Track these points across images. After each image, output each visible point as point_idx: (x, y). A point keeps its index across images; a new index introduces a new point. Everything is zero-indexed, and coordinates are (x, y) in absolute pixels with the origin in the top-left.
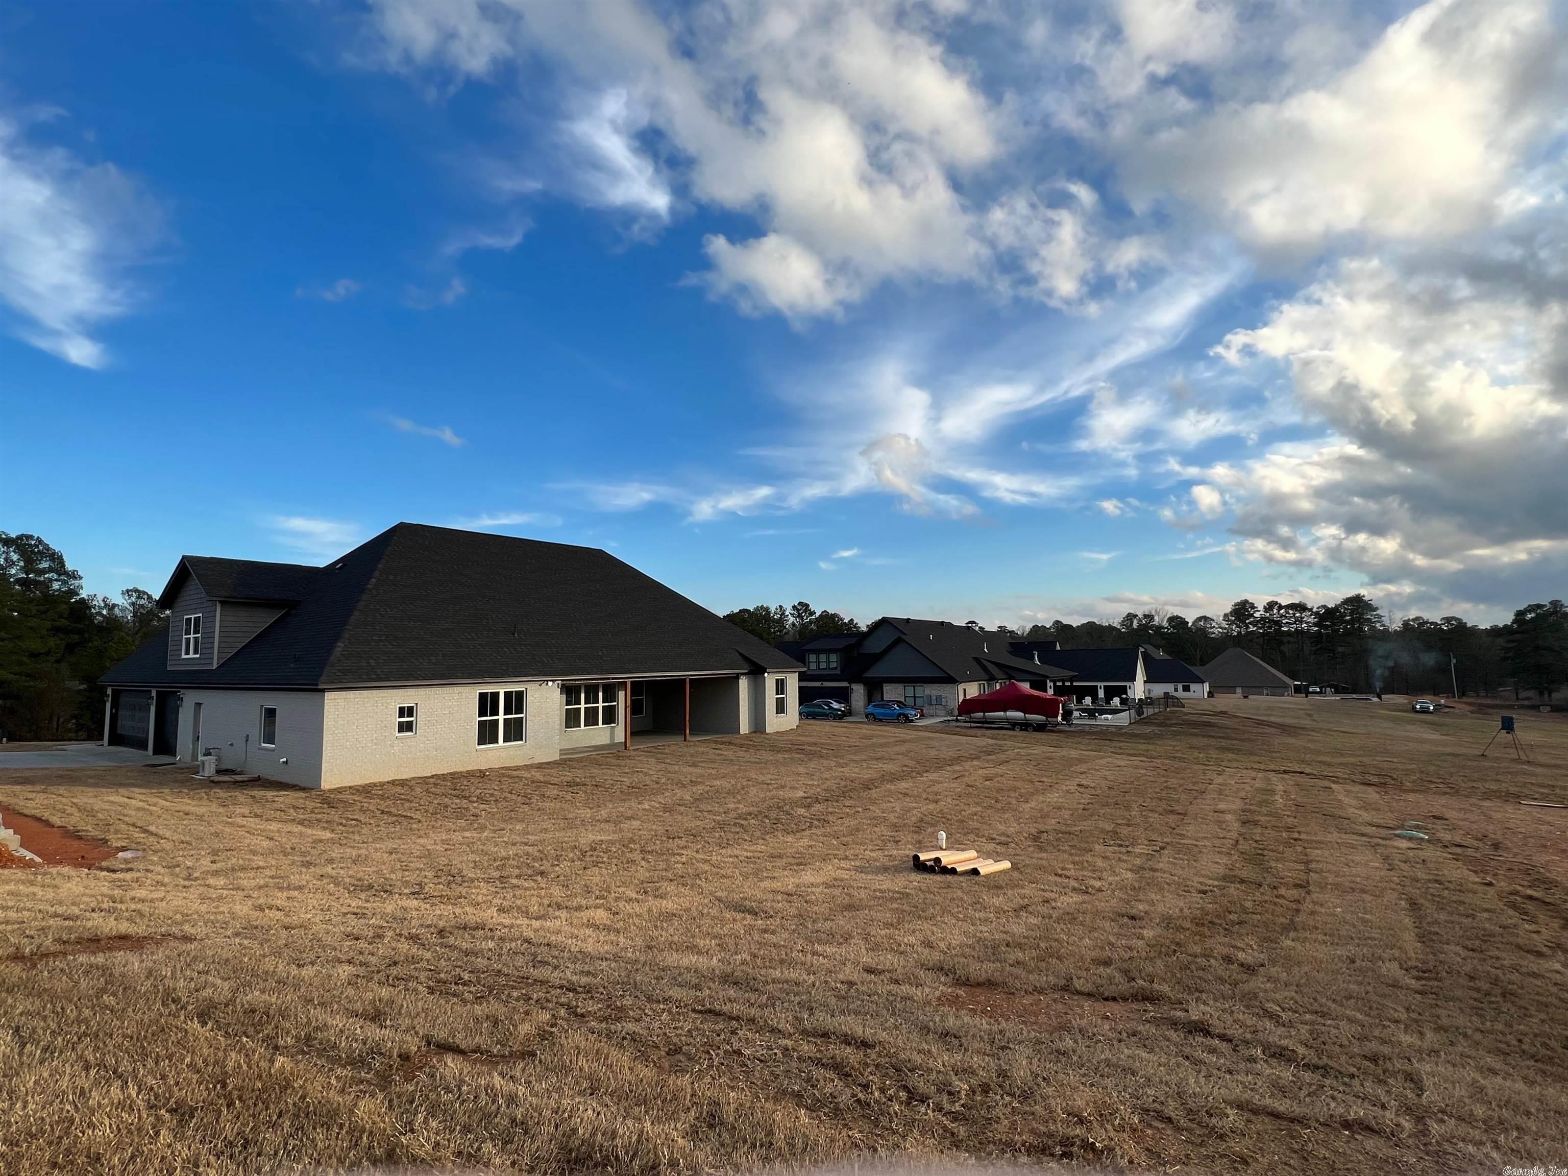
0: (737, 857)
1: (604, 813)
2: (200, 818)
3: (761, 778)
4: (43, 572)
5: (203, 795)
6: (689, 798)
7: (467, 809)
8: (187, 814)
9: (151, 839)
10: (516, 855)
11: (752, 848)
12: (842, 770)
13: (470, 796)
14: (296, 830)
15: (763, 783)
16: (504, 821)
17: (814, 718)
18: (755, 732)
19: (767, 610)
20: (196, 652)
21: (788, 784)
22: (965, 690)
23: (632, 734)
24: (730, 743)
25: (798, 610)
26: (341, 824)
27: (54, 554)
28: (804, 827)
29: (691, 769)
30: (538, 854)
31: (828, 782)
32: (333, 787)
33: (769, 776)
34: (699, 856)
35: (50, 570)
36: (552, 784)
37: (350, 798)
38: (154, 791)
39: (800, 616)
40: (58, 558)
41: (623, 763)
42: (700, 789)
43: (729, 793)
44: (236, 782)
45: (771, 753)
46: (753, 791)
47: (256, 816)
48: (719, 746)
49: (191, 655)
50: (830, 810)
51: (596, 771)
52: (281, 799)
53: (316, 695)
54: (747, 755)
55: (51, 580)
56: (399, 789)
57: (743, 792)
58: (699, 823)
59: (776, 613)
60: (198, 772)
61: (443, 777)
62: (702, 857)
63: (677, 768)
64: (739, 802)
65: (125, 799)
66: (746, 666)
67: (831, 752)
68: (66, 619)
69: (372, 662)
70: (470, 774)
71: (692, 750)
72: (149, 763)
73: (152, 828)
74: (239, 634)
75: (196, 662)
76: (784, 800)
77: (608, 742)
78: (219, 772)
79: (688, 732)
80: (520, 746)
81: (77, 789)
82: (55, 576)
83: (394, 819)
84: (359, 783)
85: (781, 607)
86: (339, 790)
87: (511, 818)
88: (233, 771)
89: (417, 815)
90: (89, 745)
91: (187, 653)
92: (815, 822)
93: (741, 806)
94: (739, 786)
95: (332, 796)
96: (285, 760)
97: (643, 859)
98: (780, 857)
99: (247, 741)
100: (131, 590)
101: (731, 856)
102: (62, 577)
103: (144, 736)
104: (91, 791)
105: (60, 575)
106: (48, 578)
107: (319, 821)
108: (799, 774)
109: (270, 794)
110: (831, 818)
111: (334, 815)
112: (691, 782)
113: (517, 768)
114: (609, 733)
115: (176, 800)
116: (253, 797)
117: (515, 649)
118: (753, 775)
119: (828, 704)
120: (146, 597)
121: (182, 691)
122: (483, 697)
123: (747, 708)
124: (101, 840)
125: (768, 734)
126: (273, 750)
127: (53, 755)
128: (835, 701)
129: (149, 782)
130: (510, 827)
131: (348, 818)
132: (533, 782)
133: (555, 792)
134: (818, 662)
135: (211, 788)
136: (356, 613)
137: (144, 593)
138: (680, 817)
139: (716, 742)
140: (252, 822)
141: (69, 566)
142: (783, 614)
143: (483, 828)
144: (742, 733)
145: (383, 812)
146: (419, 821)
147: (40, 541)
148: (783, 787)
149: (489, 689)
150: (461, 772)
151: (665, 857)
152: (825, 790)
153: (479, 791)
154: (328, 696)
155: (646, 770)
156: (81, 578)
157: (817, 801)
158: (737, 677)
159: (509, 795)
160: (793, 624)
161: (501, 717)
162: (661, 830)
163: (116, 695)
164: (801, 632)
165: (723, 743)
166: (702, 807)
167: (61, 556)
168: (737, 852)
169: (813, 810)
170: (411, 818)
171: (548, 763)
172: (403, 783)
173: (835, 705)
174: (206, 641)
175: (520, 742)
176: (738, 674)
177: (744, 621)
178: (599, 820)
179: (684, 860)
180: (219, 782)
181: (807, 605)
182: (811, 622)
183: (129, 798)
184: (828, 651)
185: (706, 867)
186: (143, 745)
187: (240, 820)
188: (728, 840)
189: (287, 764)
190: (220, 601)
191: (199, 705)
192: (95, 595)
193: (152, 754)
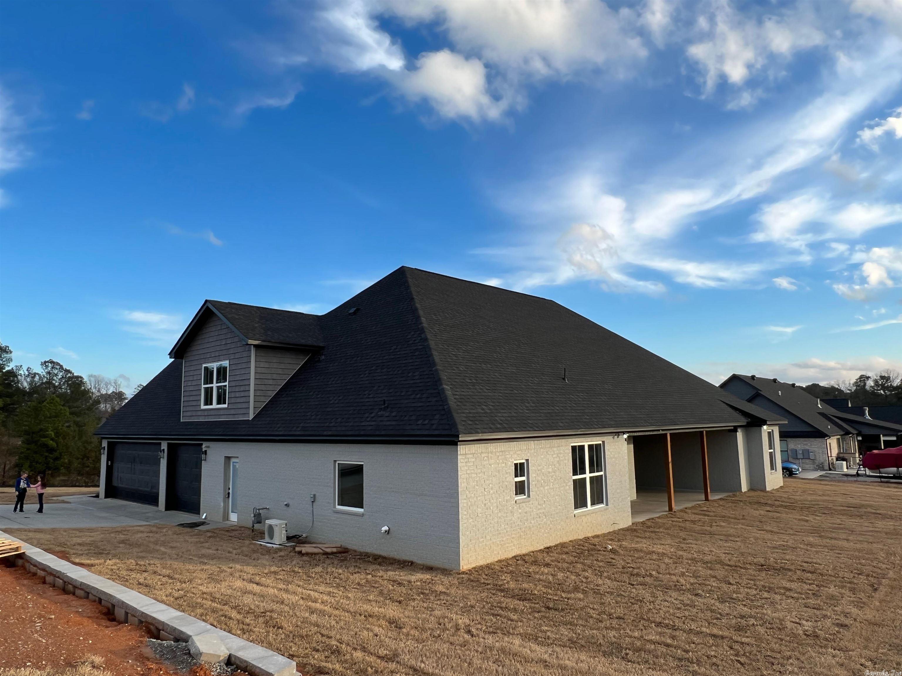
18: (751, 490)
20: (222, 403)
22: (830, 443)
32: (470, 566)
44: (326, 554)
49: (216, 406)
60: (261, 538)
66: (742, 418)
72: (178, 521)
74: (271, 382)
75: (222, 412)
79: (709, 490)
80: (600, 510)
84: (492, 561)
88: (300, 537)
90: (83, 497)
96: (386, 528)
99: (313, 502)
100: (48, 362)
103: (154, 490)
117: (578, 396)
120: (58, 367)
121: (205, 443)
122: (573, 451)
123: (744, 463)
126: (363, 515)
137: (58, 364)
144: (743, 490)
149: (577, 442)
154: (462, 449)
158: (734, 430)
161: (588, 475)
163: (112, 447)
174: (234, 389)
175: (601, 506)
176: (736, 427)
186: (153, 500)
189: (388, 533)
190: (255, 346)
191: (228, 459)
192: (21, 366)
193: (164, 510)
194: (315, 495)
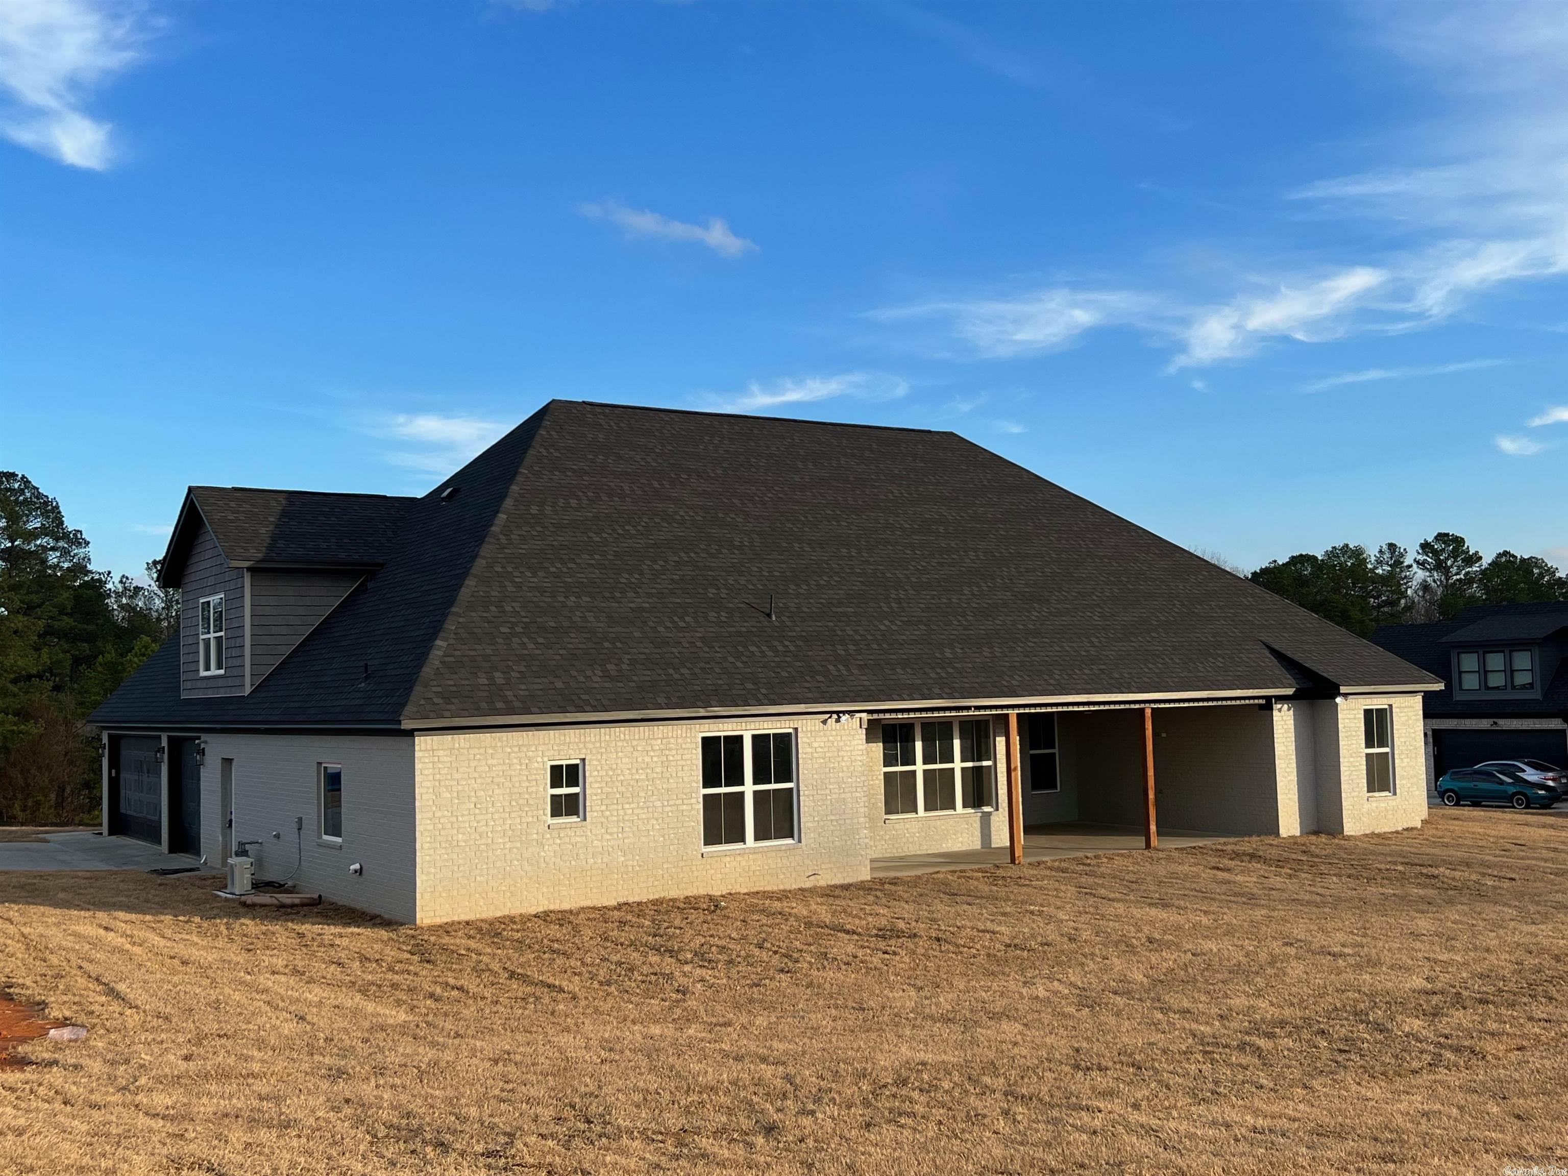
0: (1228, 1126)
1: (945, 1001)
2: (203, 970)
3: (1320, 940)
4: (33, 535)
5: (223, 928)
6: (1139, 977)
7: (670, 977)
8: (185, 963)
9: (116, 1007)
10: (734, 1083)
11: (1276, 1108)
12: (1533, 928)
13: (680, 950)
14: (349, 1003)
15: (1324, 951)
16: (737, 1006)
17: (1476, 804)
18: (1316, 833)
19: (1357, 553)
20: (219, 667)
21: (1387, 957)
23: (1028, 830)
24: (1253, 857)
25: (1436, 553)
26: (431, 995)
27: (46, 503)
28: (1415, 1064)
29: (1153, 912)
30: (778, 1082)
31: (1493, 958)
32: (438, 921)
33: (1340, 936)
34: (1134, 1117)
35: (43, 531)
36: (847, 932)
37: (460, 941)
38: (148, 918)
39: (1440, 566)
40: (52, 511)
41: (1002, 892)
42: (1169, 959)
43: (1236, 970)
44: (282, 906)
45: (1352, 883)
46: (1296, 970)
47: (296, 972)
48: (1226, 862)
49: (214, 672)
50: (1493, 1026)
51: (942, 908)
52: (345, 942)
53: (403, 741)
54: (1292, 885)
55: (45, 549)
56: (554, 930)
57: (1269, 971)
58: (1156, 1037)
59: (1379, 562)
60: (226, 887)
61: (638, 908)
62: (1143, 1119)
63: (1120, 908)
64: (1259, 994)
65: (102, 932)
66: (1290, 679)
67: (1506, 884)
68: (70, 615)
69: (499, 677)
70: (691, 903)
71: (1161, 870)
72: (158, 867)
73: (121, 987)
74: (284, 631)
75: (221, 683)
76: (1372, 996)
77: (977, 845)
78: (258, 886)
79: (1153, 828)
80: (789, 848)
81: (35, 911)
82: (52, 543)
83: (529, 989)
84: (484, 916)
85: (1392, 547)
86: (447, 929)
87: (751, 1001)
88: (282, 886)
89: (574, 985)
90: (82, 834)
91: (208, 668)
92: (1448, 1055)
93: (1262, 1004)
94: (1263, 956)
95: (433, 939)
96: (357, 866)
97: (1006, 1113)
98: (1340, 1135)
99: (299, 829)
101: (1214, 1123)
102: (61, 544)
103: (156, 818)
104: (53, 914)
105: (57, 539)
106: (40, 545)
107: (395, 986)
108: (1416, 935)
109: (330, 931)
110: (1490, 1046)
111: (425, 978)
112: (1150, 940)
113: (784, 895)
114: (977, 825)
115: (177, 937)
116: (301, 935)
117: (772, 648)
118: (1299, 931)
119: (1511, 772)
121: (204, 737)
122: (709, 744)
123: (1294, 777)
124: (39, 1004)
125: (1349, 838)
126: (340, 848)
127: (26, 849)
128: (1527, 764)
129: (147, 901)
130: (744, 1019)
131: (447, 984)
132: (809, 925)
133: (851, 949)
134: (1484, 672)
135: (237, 916)
136: (470, 582)
138: (1112, 1021)
139: (1221, 853)
140: (279, 985)
141: (70, 524)
142: (1398, 563)
143: (691, 1018)
144: (1284, 832)
145: (512, 975)
146: (574, 998)
147: (25, 481)
148: (1374, 963)
149: (723, 729)
150: (674, 900)
151: (1055, 1113)
152: (1481, 976)
153: (700, 940)
154: (422, 743)
155: (1052, 911)
156: (87, 543)
157: (1458, 1001)
158: (1268, 705)
159: (757, 952)
160: (1425, 587)
161: (749, 788)
162: (1062, 1045)
163: (113, 743)
164: (1444, 605)
165: (1236, 855)
166: (1172, 999)
167: (57, 507)
168: (1232, 1115)
169: (1443, 1024)
170: (561, 990)
171: (846, 887)
172: (562, 918)
173: (1531, 775)
174: (232, 643)
175: (789, 841)
176: (1268, 698)
177: (1302, 581)
178: (932, 1017)
179: (1097, 1123)
180: (253, 906)
181: (1459, 541)
182: (1469, 580)
183: (106, 929)
184: (1510, 646)
185: (1145, 1146)
186: (153, 835)
187: (266, 980)
188: (1217, 1083)
189: (361, 873)
190: (249, 569)
191: (228, 762)
192: (109, 573)
193: (167, 852)
194: (300, 819)
